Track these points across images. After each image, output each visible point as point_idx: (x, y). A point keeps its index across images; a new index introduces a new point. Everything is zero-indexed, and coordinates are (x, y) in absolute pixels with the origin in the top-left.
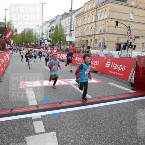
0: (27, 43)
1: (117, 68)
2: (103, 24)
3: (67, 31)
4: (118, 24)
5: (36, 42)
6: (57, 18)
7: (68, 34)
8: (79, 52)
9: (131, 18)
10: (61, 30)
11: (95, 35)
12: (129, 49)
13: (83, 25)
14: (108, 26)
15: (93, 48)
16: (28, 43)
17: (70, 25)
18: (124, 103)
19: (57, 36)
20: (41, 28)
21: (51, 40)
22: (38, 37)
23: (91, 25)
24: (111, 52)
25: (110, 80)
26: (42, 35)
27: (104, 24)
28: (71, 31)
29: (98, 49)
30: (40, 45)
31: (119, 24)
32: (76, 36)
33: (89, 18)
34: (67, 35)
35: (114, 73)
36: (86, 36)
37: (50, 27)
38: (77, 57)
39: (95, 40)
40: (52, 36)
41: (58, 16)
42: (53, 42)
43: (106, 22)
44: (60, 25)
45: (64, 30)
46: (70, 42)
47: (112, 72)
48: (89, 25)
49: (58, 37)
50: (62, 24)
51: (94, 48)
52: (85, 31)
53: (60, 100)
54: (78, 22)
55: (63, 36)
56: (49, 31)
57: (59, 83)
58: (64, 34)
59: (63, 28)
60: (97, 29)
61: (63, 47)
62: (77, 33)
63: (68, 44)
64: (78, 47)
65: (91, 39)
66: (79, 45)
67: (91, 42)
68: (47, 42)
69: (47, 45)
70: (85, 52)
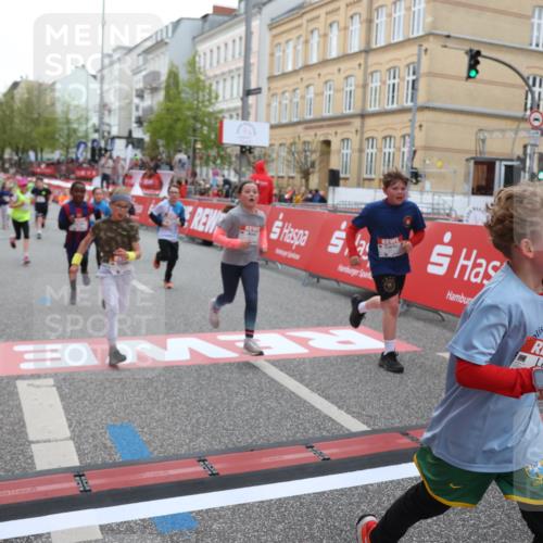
0: (25, 151)
2: (402, 65)
3: (228, 96)
4: (478, 62)
5: (68, 148)
6: (174, 31)
7: (229, 110)
8: (285, 201)
9: (538, 38)
10: (197, 93)
11: (363, 116)
13: (307, 67)
14: (431, 74)
15: (353, 179)
16: (32, 155)
17: (241, 64)
19: (178, 120)
20: (94, 77)
21: (147, 138)
22: (80, 124)
23: (344, 66)
24: (448, 198)
26: (101, 119)
27: (408, 66)
28: (248, 93)
30: (93, 162)
31: (484, 64)
32: (273, 122)
33: (334, 34)
34: (227, 115)
36: (322, 120)
38: (278, 224)
39: (368, 139)
40: (152, 117)
41: (183, 23)
42: (158, 147)
43: (418, 55)
44: (192, 64)
45: (210, 90)
46: (242, 147)
47: (461, 299)
48: (333, 68)
49: (179, 125)
50: (201, 62)
51: (362, 182)
52: (316, 95)
53: (202, 445)
54: (281, 54)
55: (206, 120)
56: (134, 93)
57: (192, 352)
58: (210, 110)
59: (204, 81)
60: (374, 85)
61: (207, 175)
62: (275, 104)
63: (234, 159)
64: (281, 174)
65: (345, 136)
66: (288, 166)
67: (345, 151)
68: (127, 146)
69: (122, 162)
70: (318, 198)
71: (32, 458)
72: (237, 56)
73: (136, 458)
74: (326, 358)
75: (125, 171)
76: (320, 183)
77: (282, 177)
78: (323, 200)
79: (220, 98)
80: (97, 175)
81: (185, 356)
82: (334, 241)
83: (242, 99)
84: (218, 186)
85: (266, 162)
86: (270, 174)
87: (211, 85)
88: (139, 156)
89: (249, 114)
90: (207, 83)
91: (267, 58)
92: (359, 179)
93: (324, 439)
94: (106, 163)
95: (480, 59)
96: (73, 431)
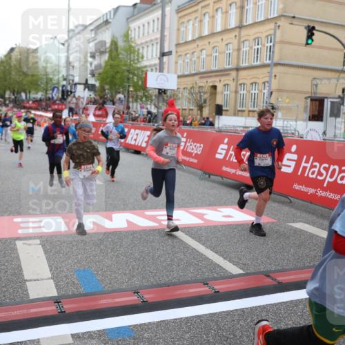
0: (19, 93)
1: (320, 174)
2: (263, 36)
3: (150, 57)
4: (313, 34)
5: (46, 91)
6: (115, 14)
7: (150, 66)
8: (187, 125)
10: (130, 54)
11: (238, 69)
13: (201, 38)
14: (282, 42)
15: (232, 111)
16: (23, 95)
17: (158, 36)
19: (118, 72)
20: (63, 44)
21: (97, 84)
22: (54, 75)
23: (225, 37)
24: (293, 123)
25: (298, 214)
26: (68, 70)
27: (267, 37)
29: (249, 116)
30: (63, 99)
31: (317, 35)
32: (180, 74)
33: (219, 16)
34: (149, 69)
35: (311, 191)
36: (211, 72)
37: (93, 44)
38: (184, 140)
39: (241, 84)
40: (101, 71)
41: (121, 9)
42: (105, 90)
44: (127, 36)
45: (138, 53)
46: (160, 90)
47: (303, 188)
48: (218, 38)
49: (119, 76)
50: (132, 34)
51: (237, 113)
52: (207, 56)
53: (136, 282)
54: (184, 29)
55: (136, 72)
56: (89, 55)
57: (128, 222)
58: (139, 66)
59: (134, 47)
60: (245, 49)
61: (137, 108)
62: (180, 62)
63: (154, 98)
64: (184, 108)
65: (225, 83)
66: (189, 102)
67: (226, 92)
68: (85, 89)
69: (82, 100)
70: (209, 123)
71: (27, 290)
72: (156, 30)
73: (94, 290)
74: (215, 227)
75: (84, 106)
76: (210, 113)
77: (185, 110)
78: (212, 124)
79: (145, 59)
80: (65, 108)
81: (123, 225)
82: (219, 151)
83: (159, 59)
84: (144, 115)
85: (175, 100)
86: (177, 107)
87: (139, 50)
88: (93, 96)
89: (163, 68)
90: (136, 49)
91: (175, 32)
92: (235, 110)
93: (215, 279)
94: (71, 100)
95: (314, 32)
96: (53, 273)
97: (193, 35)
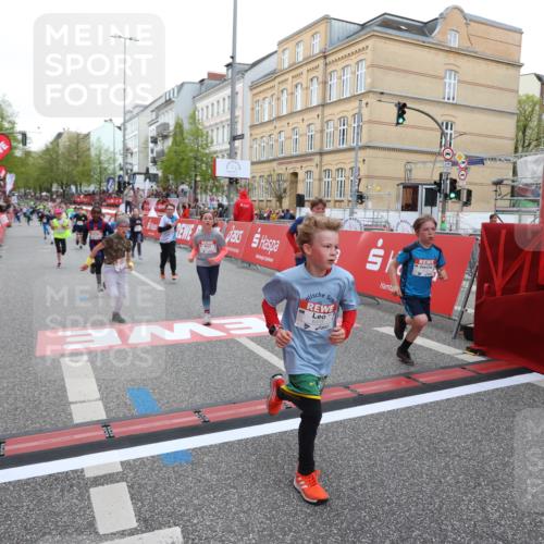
0: (68, 185)
2: (349, 115)
4: (404, 112)
5: (100, 183)
6: (179, 92)
7: (221, 152)
8: (264, 218)
9: (449, 93)
10: (197, 139)
11: (321, 154)
12: (450, 204)
13: (279, 118)
14: (370, 122)
16: (73, 188)
17: (229, 117)
18: (442, 401)
19: (183, 159)
20: (119, 128)
21: (160, 174)
22: (109, 164)
23: (306, 117)
24: (385, 214)
25: (386, 317)
26: (125, 157)
27: (354, 115)
28: (234, 138)
29: (335, 207)
30: (119, 192)
31: (409, 114)
32: (254, 160)
33: (299, 92)
34: (220, 155)
36: (291, 157)
37: (154, 127)
38: (257, 236)
39: (325, 171)
40: (164, 158)
41: (186, 86)
42: (168, 180)
43: (360, 107)
44: (193, 117)
45: (207, 137)
46: (230, 179)
48: (298, 119)
49: (184, 163)
50: (199, 115)
52: (286, 138)
53: (198, 400)
54: (259, 108)
55: (204, 159)
56: (150, 139)
57: (192, 333)
58: (207, 151)
59: (202, 130)
60: (328, 131)
61: (206, 201)
62: (256, 146)
63: (226, 188)
64: (261, 199)
65: (308, 169)
66: (266, 193)
67: (309, 180)
68: (145, 180)
69: (141, 192)
70: (289, 216)
71: (71, 414)
72: (226, 110)
73: (149, 412)
75: (144, 199)
76: (290, 204)
77: (262, 201)
79: (215, 143)
81: (187, 336)
83: (230, 143)
84: (214, 208)
85: (250, 190)
87: (207, 133)
89: (235, 154)
90: (204, 131)
91: (248, 112)
94: (129, 193)
95: (406, 110)
96: (102, 394)
97: (270, 115)
